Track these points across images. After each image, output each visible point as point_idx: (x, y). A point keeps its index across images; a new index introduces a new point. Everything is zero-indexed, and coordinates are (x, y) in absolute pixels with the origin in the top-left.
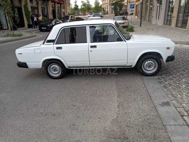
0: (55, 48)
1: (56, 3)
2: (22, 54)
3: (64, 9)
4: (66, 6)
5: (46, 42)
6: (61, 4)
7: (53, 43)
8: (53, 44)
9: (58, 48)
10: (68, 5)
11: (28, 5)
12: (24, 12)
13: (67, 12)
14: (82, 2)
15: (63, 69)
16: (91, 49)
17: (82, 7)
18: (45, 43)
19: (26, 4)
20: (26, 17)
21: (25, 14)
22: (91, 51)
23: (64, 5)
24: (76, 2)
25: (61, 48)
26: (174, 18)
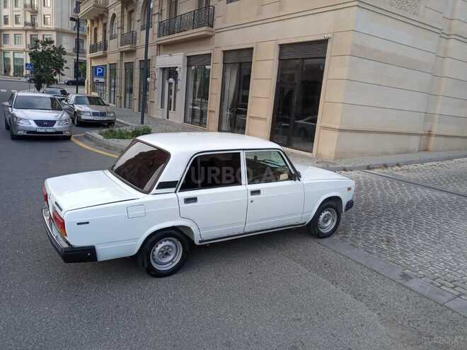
0: (182, 201)
2: (88, 223)
5: (157, 188)
7: (174, 189)
8: (175, 192)
9: (188, 200)
15: (187, 248)
16: (251, 197)
18: (154, 191)
22: (252, 202)
25: (194, 200)
26: (213, 114)
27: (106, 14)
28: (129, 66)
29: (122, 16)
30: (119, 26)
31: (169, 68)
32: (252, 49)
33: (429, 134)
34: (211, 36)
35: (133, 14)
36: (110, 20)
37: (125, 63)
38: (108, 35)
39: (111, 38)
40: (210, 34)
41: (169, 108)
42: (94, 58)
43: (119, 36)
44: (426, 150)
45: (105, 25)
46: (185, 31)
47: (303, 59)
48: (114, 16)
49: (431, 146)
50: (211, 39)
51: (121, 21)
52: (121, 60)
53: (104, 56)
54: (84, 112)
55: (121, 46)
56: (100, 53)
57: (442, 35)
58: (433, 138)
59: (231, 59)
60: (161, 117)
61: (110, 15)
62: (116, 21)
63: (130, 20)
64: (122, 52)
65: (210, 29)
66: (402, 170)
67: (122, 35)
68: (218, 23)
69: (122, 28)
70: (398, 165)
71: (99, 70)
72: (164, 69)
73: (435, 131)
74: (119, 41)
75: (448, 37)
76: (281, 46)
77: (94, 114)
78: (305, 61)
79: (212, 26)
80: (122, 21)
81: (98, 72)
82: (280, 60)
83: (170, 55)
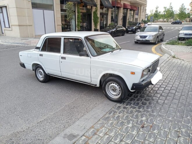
0: (39, 55)
1: (129, 9)
3: (138, 15)
4: (140, 12)
5: (35, 49)
6: (134, 10)
8: (39, 51)
10: (143, 11)
11: (98, 11)
12: (93, 18)
13: (140, 18)
14: (165, 8)
17: (164, 13)
19: (96, 10)
20: (94, 22)
21: (94, 20)
22: (61, 62)
23: (138, 11)
24: (157, 8)
25: (42, 55)
77: (186, 34)
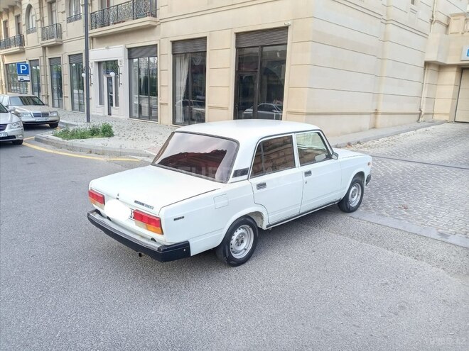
0: (255, 188)
2: (183, 217)
5: (233, 177)
8: (248, 179)
9: (259, 186)
16: (305, 179)
18: (231, 179)
22: (306, 183)
25: (264, 185)
26: (165, 106)
27: (18, 5)
28: (55, 62)
29: (41, 7)
30: (38, 18)
31: (106, 62)
32: (206, 38)
33: (376, 113)
34: (155, 26)
35: (54, 5)
36: (24, 11)
37: (50, 59)
38: (24, 29)
39: (29, 32)
40: (154, 24)
41: (110, 104)
42: (8, 55)
43: (39, 30)
44: (374, 128)
45: (18, 17)
46: (123, 22)
47: (262, 46)
48: (30, 7)
49: (378, 124)
50: (157, 29)
51: (40, 13)
52: (44, 56)
53: (22, 52)
54: (23, 114)
55: (43, 40)
56: (16, 49)
57: (382, 21)
58: (380, 116)
59: (180, 50)
60: (102, 115)
61: (25, 7)
62: (33, 12)
63: (51, 12)
64: (44, 48)
65: (153, 19)
66: (365, 147)
67: (43, 28)
68: (162, 13)
69: (42, 20)
70: (358, 143)
71: (23, 68)
72: (99, 63)
73: (381, 109)
74: (40, 35)
75: (386, 22)
76: (238, 35)
77: (36, 115)
78: (264, 48)
79: (155, 16)
80: (42, 12)
81: (22, 70)
82: (237, 48)
83: (107, 48)
